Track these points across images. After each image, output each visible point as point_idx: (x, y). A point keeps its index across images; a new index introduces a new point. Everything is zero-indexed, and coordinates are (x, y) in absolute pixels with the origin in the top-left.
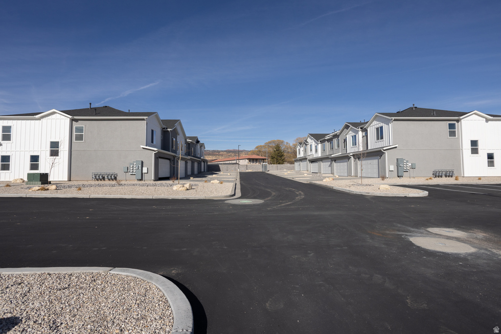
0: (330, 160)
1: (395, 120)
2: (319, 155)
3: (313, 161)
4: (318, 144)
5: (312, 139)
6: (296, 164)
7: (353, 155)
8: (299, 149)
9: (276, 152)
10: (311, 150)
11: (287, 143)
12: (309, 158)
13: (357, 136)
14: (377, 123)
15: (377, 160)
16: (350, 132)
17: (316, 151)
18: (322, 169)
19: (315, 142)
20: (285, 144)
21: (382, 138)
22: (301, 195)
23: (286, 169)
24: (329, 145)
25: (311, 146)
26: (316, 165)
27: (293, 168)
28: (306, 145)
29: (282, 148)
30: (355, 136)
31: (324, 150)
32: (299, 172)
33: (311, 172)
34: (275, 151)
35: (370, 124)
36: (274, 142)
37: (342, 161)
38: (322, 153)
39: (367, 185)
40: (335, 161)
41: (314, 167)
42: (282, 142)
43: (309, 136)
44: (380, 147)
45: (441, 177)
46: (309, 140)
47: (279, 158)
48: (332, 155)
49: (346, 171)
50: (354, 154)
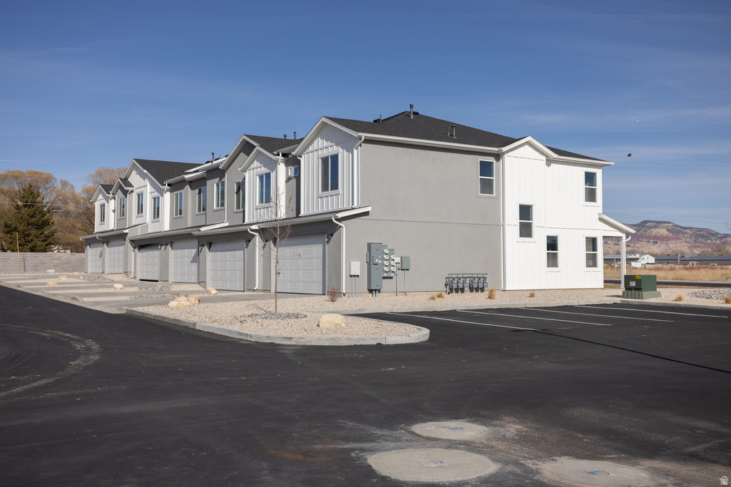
0: (195, 243)
1: (367, 141)
2: (165, 225)
3: (143, 244)
4: (162, 192)
5: (144, 177)
6: (91, 253)
7: (262, 231)
8: (103, 206)
9: (23, 211)
10: (140, 209)
11: (64, 184)
12: (132, 234)
13: (273, 175)
14: (325, 143)
15: (320, 247)
16: (256, 164)
17: (157, 213)
18: (171, 269)
19: (153, 184)
20: (58, 185)
21: (335, 187)
22: (89, 352)
23: (55, 267)
24: (193, 198)
25: (140, 196)
26: (153, 255)
27: (81, 266)
28: (125, 193)
29: (47, 198)
30: (268, 175)
31: (178, 211)
32: (99, 279)
33: (139, 277)
34: (18, 207)
35: (307, 147)
36: (16, 177)
37: (228, 245)
38: (172, 220)
39: (289, 316)
40: (210, 245)
41: (146, 262)
42: (48, 179)
43: (134, 167)
44: (330, 209)
45: (463, 290)
46: (135, 179)
47: (34, 232)
48: (203, 229)
49: (239, 274)
50: (262, 226)
